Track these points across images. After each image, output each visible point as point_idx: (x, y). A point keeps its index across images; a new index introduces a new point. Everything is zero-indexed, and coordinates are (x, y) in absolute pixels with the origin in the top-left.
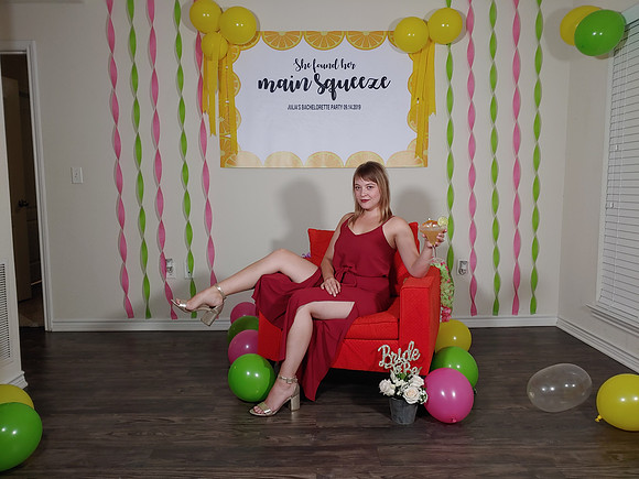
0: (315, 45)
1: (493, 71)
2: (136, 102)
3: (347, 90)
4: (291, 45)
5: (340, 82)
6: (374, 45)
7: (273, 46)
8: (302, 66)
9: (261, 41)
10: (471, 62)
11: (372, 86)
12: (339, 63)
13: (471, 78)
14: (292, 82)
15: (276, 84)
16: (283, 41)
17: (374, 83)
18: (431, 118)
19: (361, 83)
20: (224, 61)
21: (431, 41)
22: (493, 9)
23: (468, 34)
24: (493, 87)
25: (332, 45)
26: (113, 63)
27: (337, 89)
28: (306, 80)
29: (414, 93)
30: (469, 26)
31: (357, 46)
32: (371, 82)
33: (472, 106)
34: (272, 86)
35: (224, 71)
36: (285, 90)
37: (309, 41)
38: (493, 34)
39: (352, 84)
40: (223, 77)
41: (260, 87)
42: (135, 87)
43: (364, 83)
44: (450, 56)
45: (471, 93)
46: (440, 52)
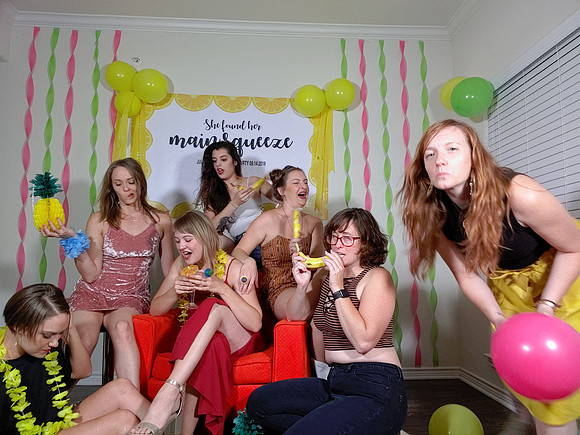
0: (225, 108)
1: (386, 135)
2: (48, 153)
3: (253, 148)
4: (201, 107)
5: (246, 141)
6: (278, 110)
7: (185, 107)
8: (211, 125)
9: (173, 103)
10: (365, 126)
11: (276, 146)
12: (246, 124)
13: (366, 142)
14: (201, 140)
15: (186, 141)
16: (194, 103)
17: (278, 143)
18: (331, 175)
19: (265, 143)
20: (138, 118)
21: (329, 107)
22: (384, 82)
23: (362, 103)
24: (386, 150)
25: (240, 109)
26: (29, 116)
27: (244, 147)
28: (215, 138)
29: (314, 152)
30: (363, 97)
31: (263, 110)
32: (275, 142)
33: (367, 166)
34: (183, 142)
35: (137, 127)
36: (195, 146)
37: (219, 104)
38: (385, 102)
39: (258, 143)
40: (136, 132)
41: (171, 143)
42: (48, 140)
43: (269, 143)
44: (346, 120)
45: (366, 153)
46: (337, 117)
